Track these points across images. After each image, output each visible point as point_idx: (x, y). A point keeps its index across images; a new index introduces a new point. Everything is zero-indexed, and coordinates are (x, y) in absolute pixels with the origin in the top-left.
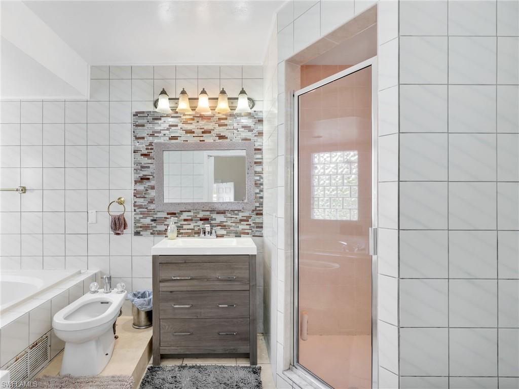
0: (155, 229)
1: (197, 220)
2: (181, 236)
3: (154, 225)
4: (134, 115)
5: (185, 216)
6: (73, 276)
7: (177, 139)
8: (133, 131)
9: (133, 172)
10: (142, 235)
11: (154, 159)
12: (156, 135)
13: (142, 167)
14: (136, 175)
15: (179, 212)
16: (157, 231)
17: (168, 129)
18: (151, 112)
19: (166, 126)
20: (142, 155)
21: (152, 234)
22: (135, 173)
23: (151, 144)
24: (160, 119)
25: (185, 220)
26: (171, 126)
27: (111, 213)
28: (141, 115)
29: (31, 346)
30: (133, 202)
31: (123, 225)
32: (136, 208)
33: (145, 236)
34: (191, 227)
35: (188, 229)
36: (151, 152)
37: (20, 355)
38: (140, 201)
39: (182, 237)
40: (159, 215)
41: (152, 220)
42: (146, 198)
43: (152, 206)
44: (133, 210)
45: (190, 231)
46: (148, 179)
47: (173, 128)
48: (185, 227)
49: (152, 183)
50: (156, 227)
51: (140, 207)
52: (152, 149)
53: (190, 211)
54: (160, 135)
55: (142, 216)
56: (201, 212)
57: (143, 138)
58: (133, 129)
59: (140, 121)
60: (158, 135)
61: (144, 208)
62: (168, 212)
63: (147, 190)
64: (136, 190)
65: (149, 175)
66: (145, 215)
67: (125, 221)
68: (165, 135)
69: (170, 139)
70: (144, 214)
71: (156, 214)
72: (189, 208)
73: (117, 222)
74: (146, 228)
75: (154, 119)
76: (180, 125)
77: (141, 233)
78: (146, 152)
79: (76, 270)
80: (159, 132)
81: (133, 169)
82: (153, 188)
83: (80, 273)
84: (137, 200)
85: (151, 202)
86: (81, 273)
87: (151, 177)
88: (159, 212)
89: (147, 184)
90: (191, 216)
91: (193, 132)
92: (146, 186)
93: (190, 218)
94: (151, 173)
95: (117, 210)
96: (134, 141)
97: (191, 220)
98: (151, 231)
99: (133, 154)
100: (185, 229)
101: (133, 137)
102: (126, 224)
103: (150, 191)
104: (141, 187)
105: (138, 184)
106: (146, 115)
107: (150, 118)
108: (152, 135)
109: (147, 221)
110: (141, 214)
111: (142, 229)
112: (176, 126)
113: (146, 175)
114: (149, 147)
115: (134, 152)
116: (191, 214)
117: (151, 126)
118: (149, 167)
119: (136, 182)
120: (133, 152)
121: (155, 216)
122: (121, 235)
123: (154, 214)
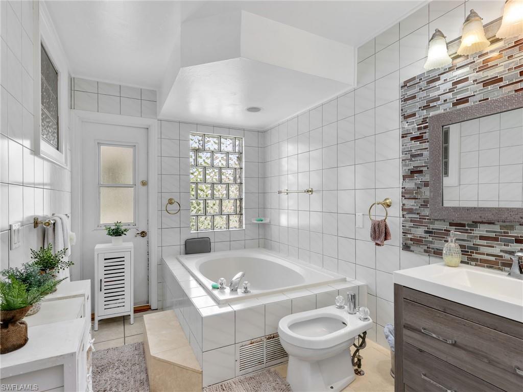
0: (432, 246)
1: (511, 241)
2: (474, 263)
3: (430, 239)
4: (402, 87)
5: (482, 230)
6: (335, 282)
7: (467, 101)
8: (401, 108)
9: (401, 164)
10: (412, 251)
11: (428, 142)
12: (431, 105)
13: (413, 156)
14: (404, 168)
15: (471, 223)
16: (433, 249)
17: (451, 91)
18: (424, 73)
19: (449, 85)
20: (412, 139)
21: (426, 251)
22: (403, 166)
23: (424, 121)
24: (438, 79)
25: (482, 238)
26: (455, 83)
27: (373, 218)
28: (412, 83)
29: (267, 337)
30: (401, 205)
31: (384, 235)
32: (405, 213)
33: (416, 253)
34: (497, 250)
35: (488, 255)
36: (426, 133)
37: (256, 340)
38: (410, 204)
39: (476, 265)
40: (438, 226)
41: (426, 232)
42: (417, 199)
43: (426, 212)
44: (401, 216)
45: (493, 259)
46: (421, 172)
47: (459, 86)
48: (482, 249)
49: (427, 178)
50: (431, 242)
51: (410, 211)
52: (426, 127)
53: (493, 223)
54: (439, 103)
55: (412, 224)
56: (518, 227)
57: (414, 115)
58: (401, 106)
59: (410, 93)
60: (435, 104)
61: (415, 213)
62: (451, 221)
63: (420, 188)
64: (405, 188)
65: (422, 166)
66: (417, 223)
67: (386, 228)
68: (445, 101)
69: (454, 104)
70: (415, 221)
71: (432, 223)
72: (490, 217)
73: (376, 229)
74: (418, 241)
75: (429, 83)
76: (473, 76)
77: (412, 248)
78: (417, 134)
79: (342, 276)
80: (438, 99)
81: (401, 159)
82: (426, 184)
83: (344, 280)
84: (405, 202)
85: (425, 204)
86: (346, 281)
87: (425, 169)
88: (437, 220)
89: (418, 179)
90: (495, 232)
91: (501, 80)
92: (418, 182)
93: (493, 235)
94: (425, 162)
95: (379, 214)
96: (402, 122)
97: (496, 239)
98: (425, 248)
99: (401, 139)
100: (483, 254)
101: (401, 117)
102: (389, 233)
103: (424, 189)
104: (410, 185)
105: (407, 180)
106: (418, 80)
107: (423, 84)
108: (427, 107)
109: (420, 232)
110: (411, 221)
111: (412, 242)
112: (466, 79)
113: (418, 167)
114: (422, 126)
115: (403, 137)
116: (497, 228)
117: (424, 94)
118: (421, 155)
119: (404, 177)
120: (401, 137)
121: (431, 226)
122: (382, 247)
123: (429, 223)
